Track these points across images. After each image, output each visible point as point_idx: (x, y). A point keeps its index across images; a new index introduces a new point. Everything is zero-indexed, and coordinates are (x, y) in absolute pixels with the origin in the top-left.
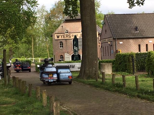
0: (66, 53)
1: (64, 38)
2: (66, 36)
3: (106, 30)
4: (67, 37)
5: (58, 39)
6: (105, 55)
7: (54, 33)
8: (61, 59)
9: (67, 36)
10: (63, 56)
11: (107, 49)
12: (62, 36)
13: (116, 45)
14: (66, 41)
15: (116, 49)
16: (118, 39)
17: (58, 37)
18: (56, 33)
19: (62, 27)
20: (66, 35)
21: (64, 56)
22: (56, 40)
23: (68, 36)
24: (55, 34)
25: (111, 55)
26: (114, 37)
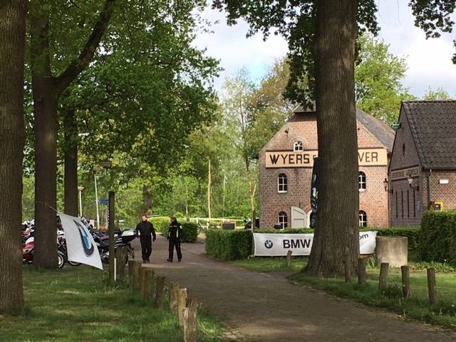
0: (295, 206)
1: (290, 163)
2: (297, 159)
3: (404, 145)
4: (299, 161)
5: (275, 165)
6: (400, 214)
7: (264, 149)
8: (279, 224)
9: (299, 157)
10: (286, 215)
11: (405, 199)
12: (284, 159)
13: (428, 187)
14: (297, 173)
15: (429, 199)
16: (437, 170)
17: (274, 160)
18: (269, 149)
19: (286, 132)
20: (297, 155)
21: (288, 215)
22: (267, 168)
23: (301, 159)
24: (267, 151)
25: (415, 216)
26: (425, 166)
